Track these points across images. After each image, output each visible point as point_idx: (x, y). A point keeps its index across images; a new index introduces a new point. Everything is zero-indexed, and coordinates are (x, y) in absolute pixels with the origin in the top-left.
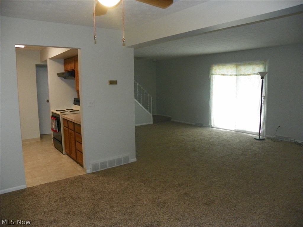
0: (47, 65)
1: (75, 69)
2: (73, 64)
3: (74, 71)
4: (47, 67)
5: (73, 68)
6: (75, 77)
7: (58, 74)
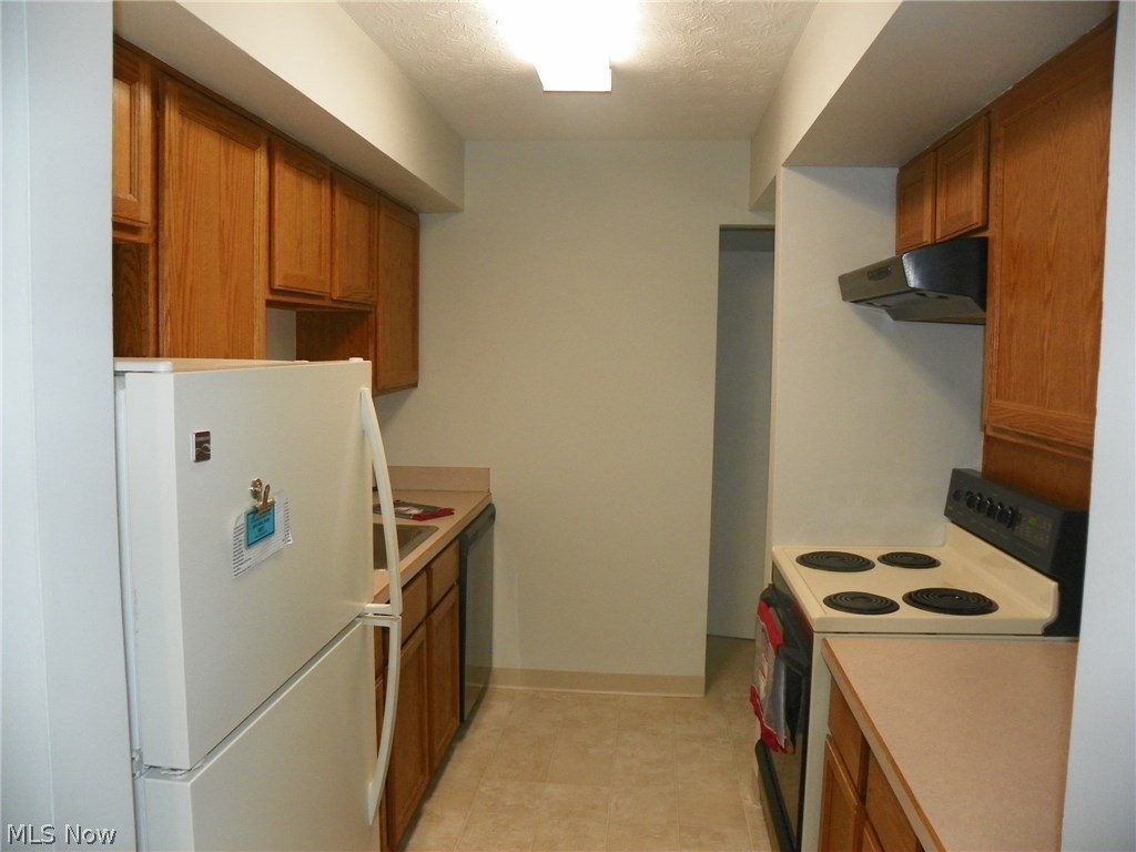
0: (771, 230)
1: (993, 220)
2: (978, 180)
3: (984, 242)
4: (771, 248)
5: (977, 219)
6: (983, 305)
7: (844, 281)
